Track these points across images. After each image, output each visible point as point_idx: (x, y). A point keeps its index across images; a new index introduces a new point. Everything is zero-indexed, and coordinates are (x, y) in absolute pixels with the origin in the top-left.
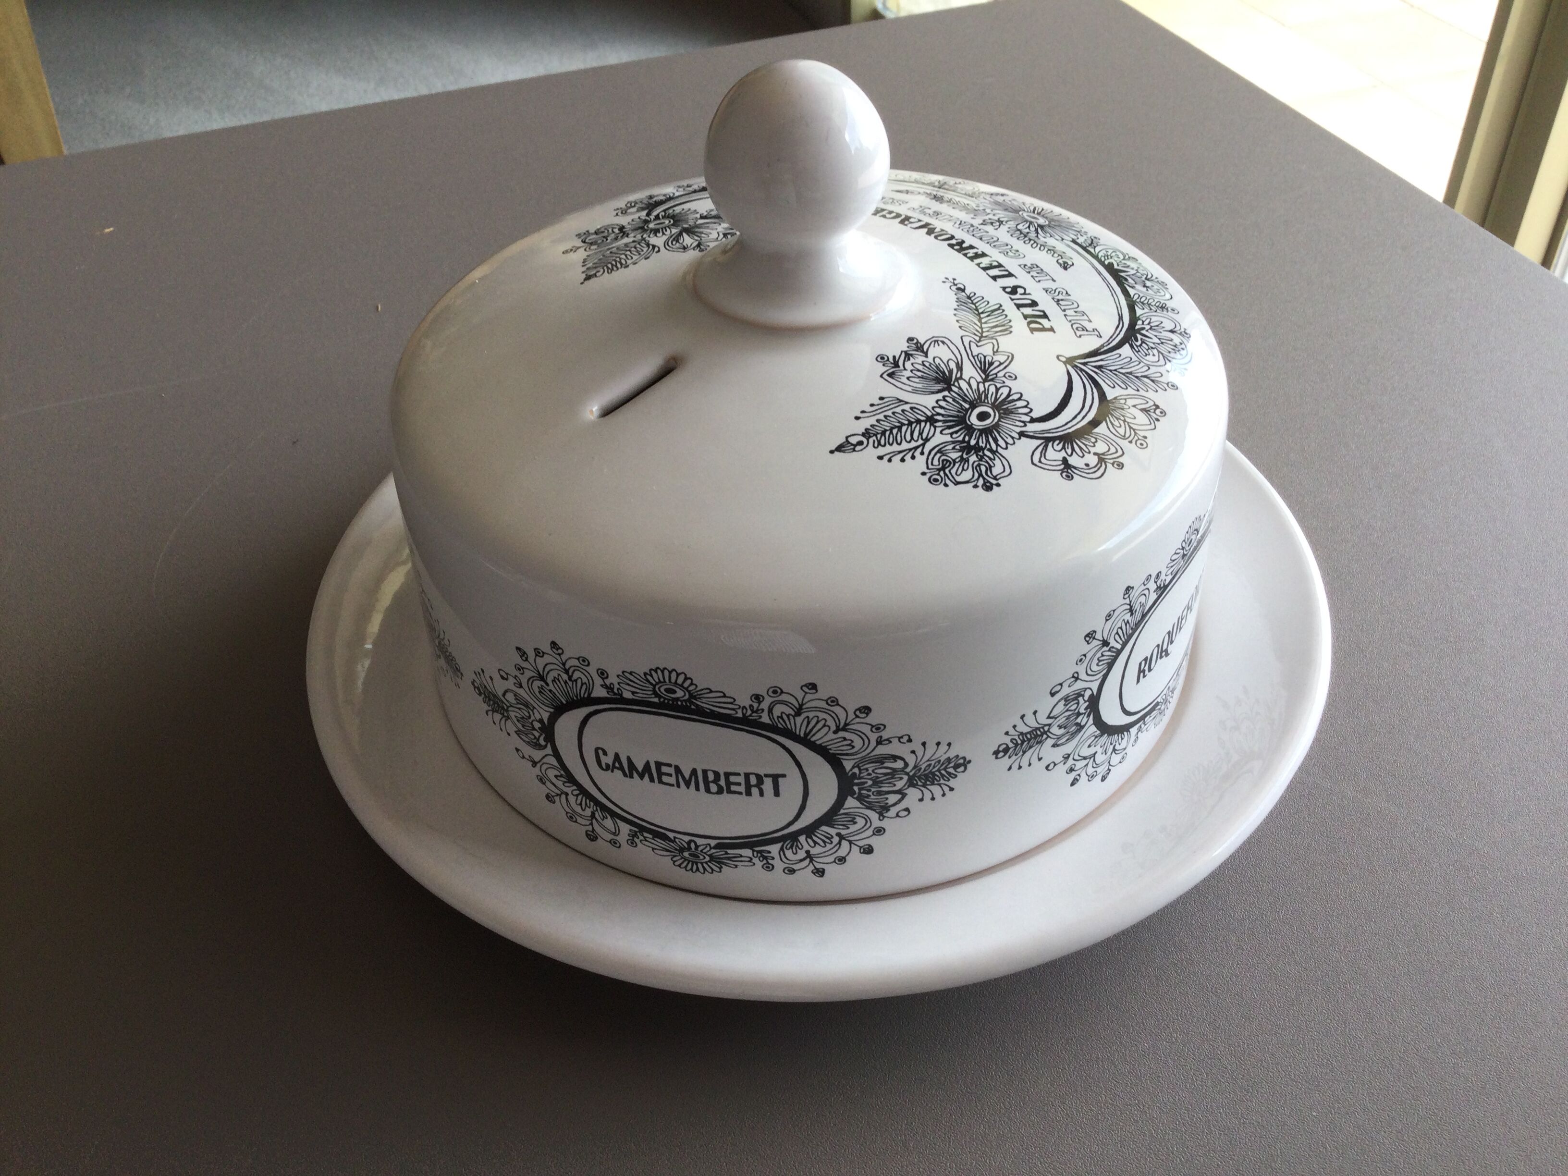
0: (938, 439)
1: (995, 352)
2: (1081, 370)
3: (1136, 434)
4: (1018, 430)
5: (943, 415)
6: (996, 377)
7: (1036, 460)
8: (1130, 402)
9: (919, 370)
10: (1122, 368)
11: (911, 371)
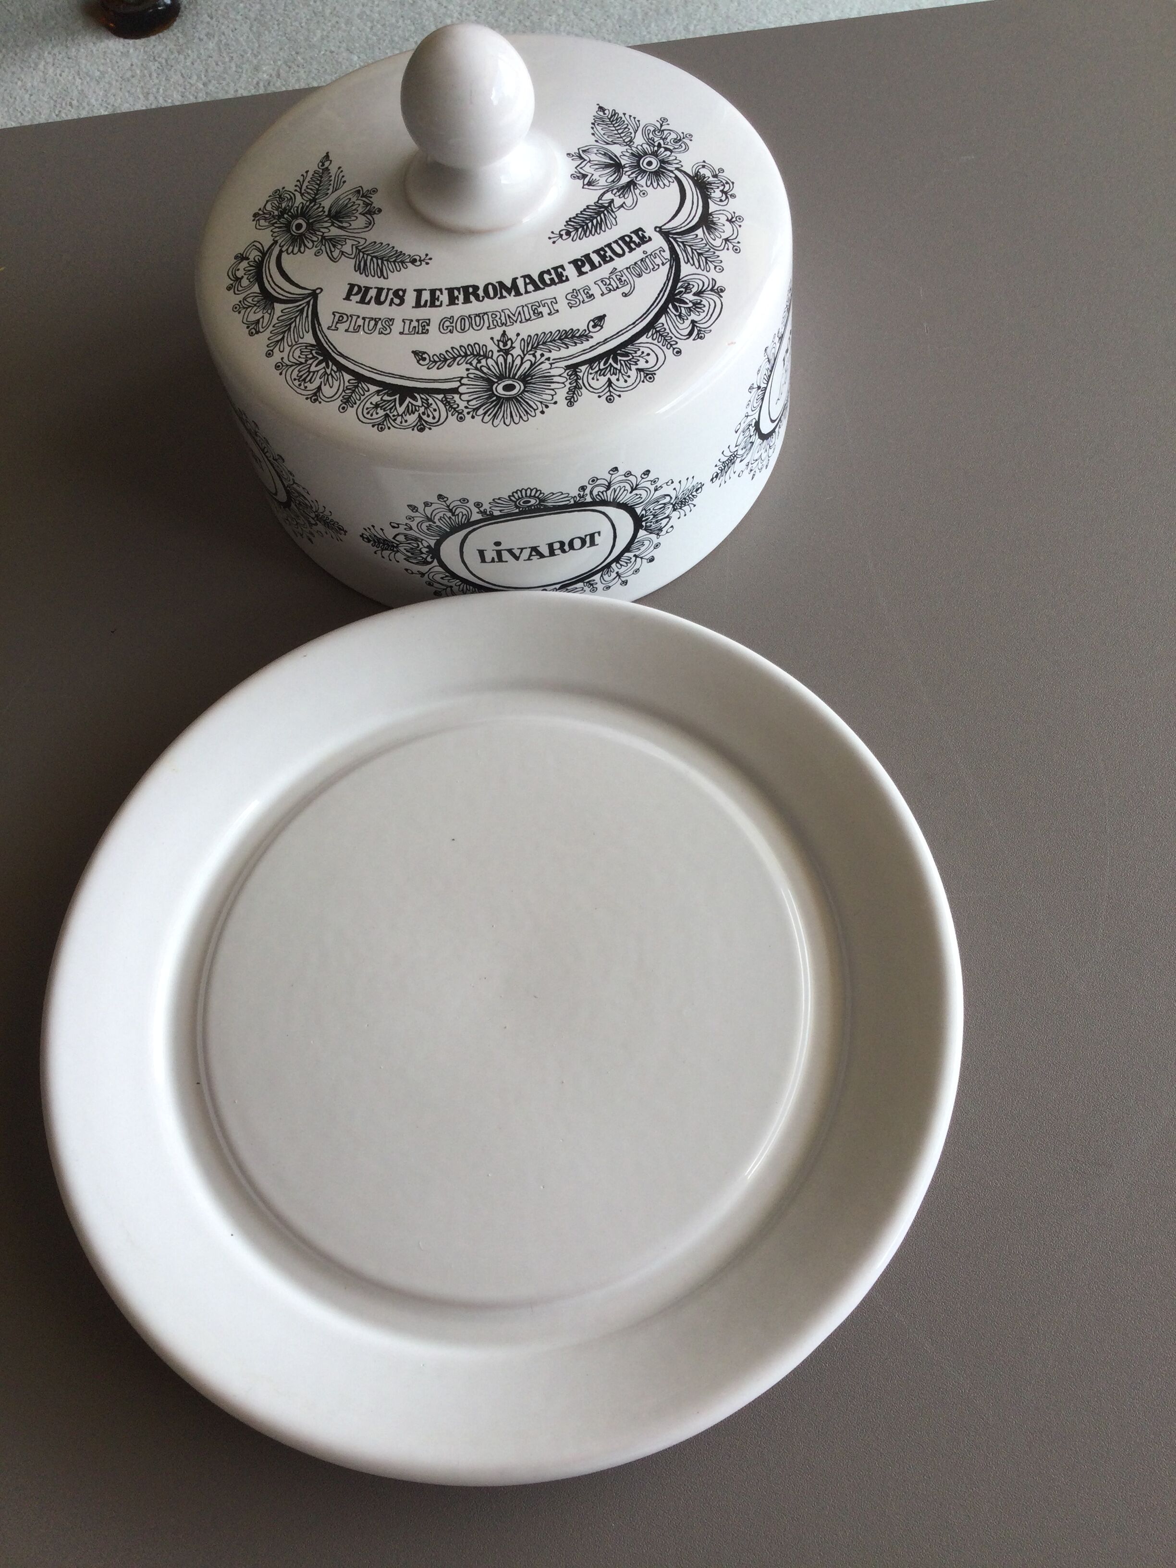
0: (299, 200)
1: (342, 253)
2: (304, 299)
3: (244, 308)
4: (279, 242)
5: (312, 207)
6: (322, 244)
7: (255, 244)
8: (267, 316)
9: (352, 206)
10: (295, 326)
11: (354, 202)
